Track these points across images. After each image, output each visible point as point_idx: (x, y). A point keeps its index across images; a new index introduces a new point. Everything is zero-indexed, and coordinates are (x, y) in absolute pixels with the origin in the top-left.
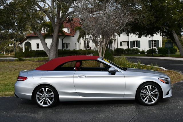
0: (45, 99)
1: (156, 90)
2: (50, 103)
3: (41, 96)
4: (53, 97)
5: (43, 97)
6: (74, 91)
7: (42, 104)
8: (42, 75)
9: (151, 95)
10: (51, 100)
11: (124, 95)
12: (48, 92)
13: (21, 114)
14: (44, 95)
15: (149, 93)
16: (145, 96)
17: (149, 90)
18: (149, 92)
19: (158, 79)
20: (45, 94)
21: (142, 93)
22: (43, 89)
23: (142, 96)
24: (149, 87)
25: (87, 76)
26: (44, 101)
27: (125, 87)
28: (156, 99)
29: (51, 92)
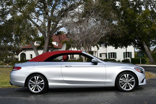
0: (36, 86)
1: (133, 78)
2: (40, 89)
3: (33, 83)
4: (43, 84)
5: (35, 85)
6: (61, 79)
7: (33, 91)
8: (34, 65)
9: (129, 82)
10: (42, 87)
11: (105, 83)
12: (39, 80)
13: (15, 98)
14: (35, 83)
15: (127, 81)
16: (123, 83)
17: (127, 78)
18: (127, 79)
19: (134, 68)
20: (37, 82)
21: (121, 81)
22: (35, 77)
23: (121, 83)
24: (126, 75)
25: (73, 66)
26: (36, 88)
27: (106, 76)
28: (133, 86)
29: (41, 80)
